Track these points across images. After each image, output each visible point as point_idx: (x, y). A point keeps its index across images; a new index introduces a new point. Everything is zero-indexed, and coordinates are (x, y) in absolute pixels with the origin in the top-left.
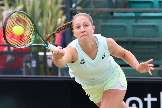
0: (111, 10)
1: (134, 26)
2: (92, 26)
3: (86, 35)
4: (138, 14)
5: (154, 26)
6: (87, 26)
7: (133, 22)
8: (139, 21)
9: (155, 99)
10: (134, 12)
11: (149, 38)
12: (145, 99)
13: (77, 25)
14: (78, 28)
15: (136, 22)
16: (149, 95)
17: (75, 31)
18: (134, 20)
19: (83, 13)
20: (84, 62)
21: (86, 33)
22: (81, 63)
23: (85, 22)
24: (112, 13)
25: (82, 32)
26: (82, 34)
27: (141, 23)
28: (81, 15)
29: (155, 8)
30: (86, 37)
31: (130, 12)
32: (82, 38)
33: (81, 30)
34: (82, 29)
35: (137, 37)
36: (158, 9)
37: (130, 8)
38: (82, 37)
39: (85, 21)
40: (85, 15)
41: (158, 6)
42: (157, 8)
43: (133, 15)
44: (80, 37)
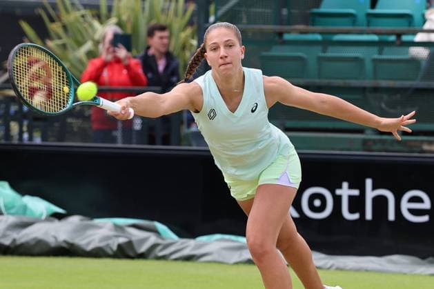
0: (278, 28)
1: (320, 59)
2: (241, 46)
3: (229, 63)
4: (328, 37)
5: (356, 59)
6: (231, 46)
7: (317, 52)
8: (330, 48)
9: (356, 192)
10: (321, 33)
11: (347, 81)
12: (338, 192)
13: (214, 45)
14: (215, 49)
15: (324, 51)
16: (345, 185)
17: (210, 55)
18: (320, 48)
19: (224, 23)
20: (215, 115)
21: (228, 60)
22: (209, 115)
23: (228, 41)
24: (280, 34)
25: (221, 58)
26: (221, 61)
27: (332, 52)
28: (221, 26)
29: (358, 25)
30: (229, 66)
31: (314, 32)
32: (222, 67)
33: (220, 54)
34: (222, 52)
35: (326, 78)
36: (364, 28)
37: (313, 25)
38: (220, 66)
39: (227, 39)
40: (228, 27)
41: (365, 22)
42: (363, 25)
43: (319, 37)
44: (217, 66)
